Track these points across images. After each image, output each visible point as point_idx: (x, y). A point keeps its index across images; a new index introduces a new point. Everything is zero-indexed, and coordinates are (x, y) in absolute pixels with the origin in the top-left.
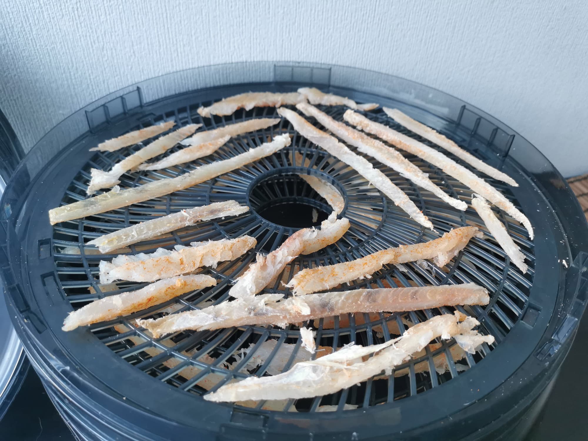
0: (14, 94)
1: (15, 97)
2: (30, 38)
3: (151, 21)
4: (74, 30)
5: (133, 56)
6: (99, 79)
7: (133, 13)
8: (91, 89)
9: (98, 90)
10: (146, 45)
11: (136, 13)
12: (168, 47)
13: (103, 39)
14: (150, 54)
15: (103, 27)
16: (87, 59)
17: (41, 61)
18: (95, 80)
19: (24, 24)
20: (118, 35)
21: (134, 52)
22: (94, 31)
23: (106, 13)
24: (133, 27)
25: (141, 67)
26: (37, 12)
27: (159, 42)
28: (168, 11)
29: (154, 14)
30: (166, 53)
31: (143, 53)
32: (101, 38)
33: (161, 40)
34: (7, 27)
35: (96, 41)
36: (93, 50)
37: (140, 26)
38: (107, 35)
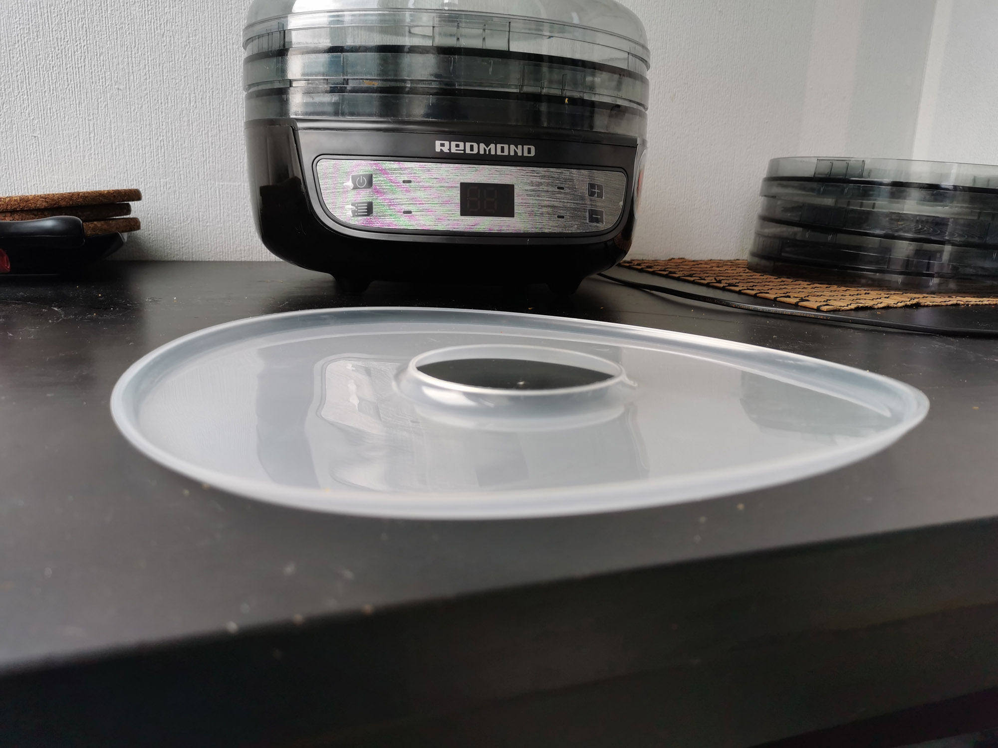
0: (79, 62)
1: (80, 66)
2: (104, 16)
3: (207, 19)
4: (142, 16)
5: (188, 46)
6: (156, 62)
7: (192, 9)
8: (147, 69)
9: (153, 72)
10: (200, 38)
11: (195, 10)
12: (219, 43)
13: (164, 27)
14: (203, 47)
15: (166, 17)
16: (149, 41)
17: (109, 37)
18: (152, 61)
19: (103, 4)
20: (178, 25)
21: (189, 43)
22: (158, 19)
23: (170, 6)
24: (191, 20)
25: (194, 57)
27: (212, 37)
29: (210, 13)
30: (216, 47)
31: (197, 44)
32: (162, 26)
33: (213, 36)
36: (155, 35)
37: (197, 21)
38: (168, 24)
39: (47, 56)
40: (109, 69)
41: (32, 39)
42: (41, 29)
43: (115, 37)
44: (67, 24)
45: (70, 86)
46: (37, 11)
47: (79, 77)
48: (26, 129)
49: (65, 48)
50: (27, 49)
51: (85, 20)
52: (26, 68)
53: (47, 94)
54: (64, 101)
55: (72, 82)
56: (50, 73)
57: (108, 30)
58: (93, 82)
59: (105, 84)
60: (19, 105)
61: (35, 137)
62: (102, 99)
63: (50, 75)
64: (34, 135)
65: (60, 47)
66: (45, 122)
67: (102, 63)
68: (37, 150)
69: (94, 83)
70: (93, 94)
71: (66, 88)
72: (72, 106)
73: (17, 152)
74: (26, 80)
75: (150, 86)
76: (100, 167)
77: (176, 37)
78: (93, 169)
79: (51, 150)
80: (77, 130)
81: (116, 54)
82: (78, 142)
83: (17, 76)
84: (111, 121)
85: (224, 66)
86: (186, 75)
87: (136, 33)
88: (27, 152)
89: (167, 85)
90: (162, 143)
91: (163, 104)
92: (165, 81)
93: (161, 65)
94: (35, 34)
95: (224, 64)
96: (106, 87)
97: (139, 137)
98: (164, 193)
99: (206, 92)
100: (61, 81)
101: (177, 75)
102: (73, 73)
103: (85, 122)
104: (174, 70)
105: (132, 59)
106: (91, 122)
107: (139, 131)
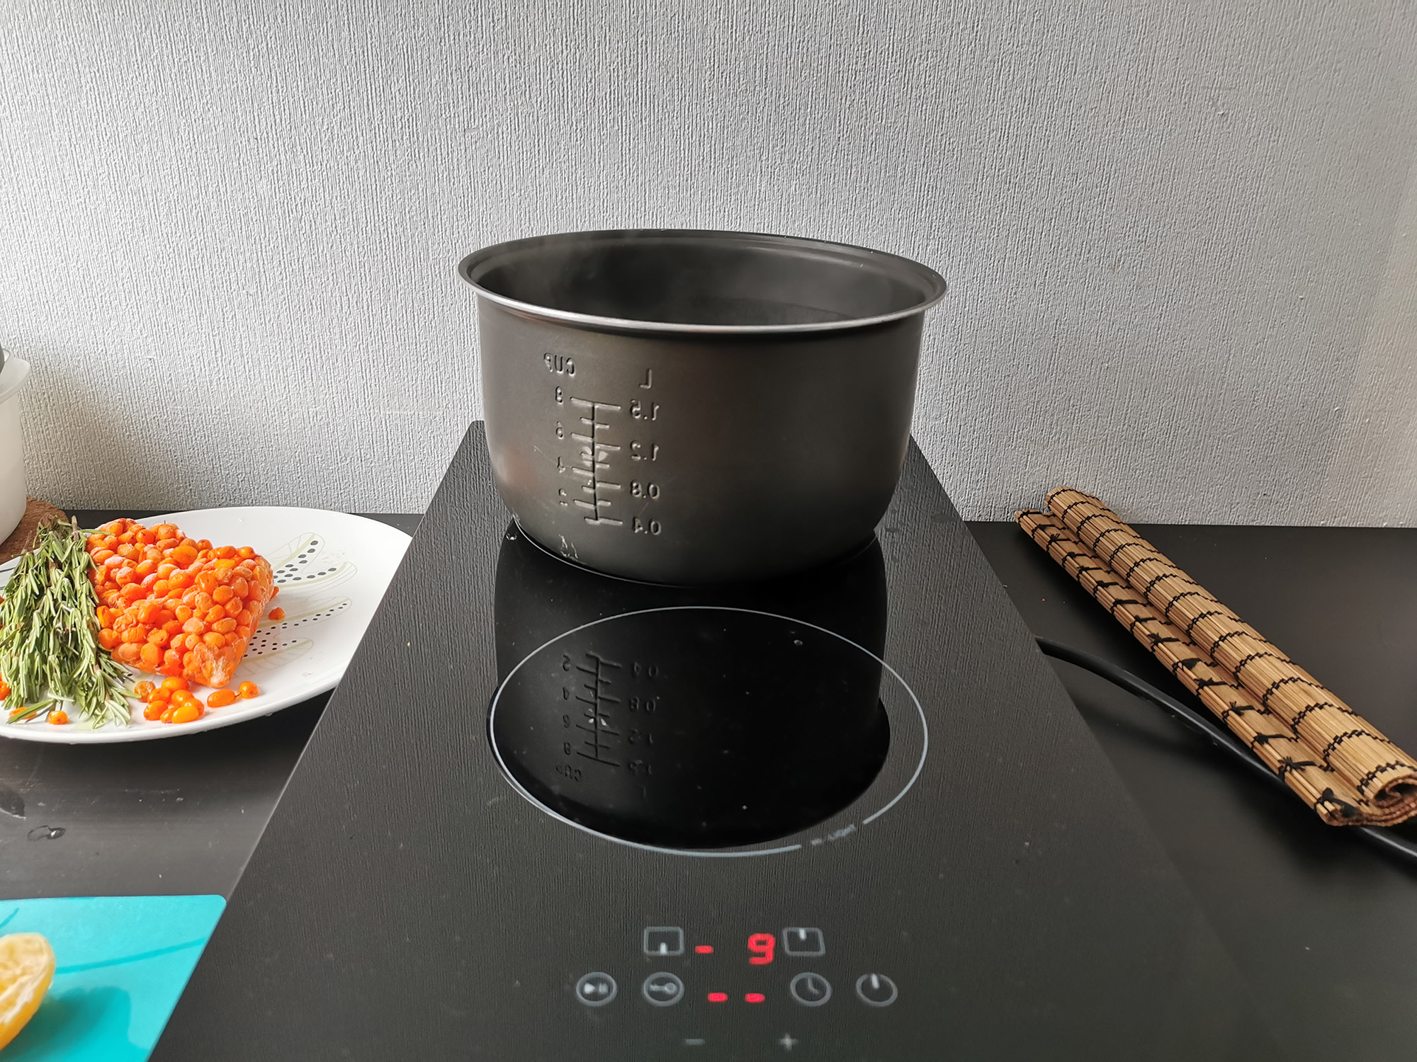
0: (196, 262)
1: (197, 267)
2: (223, 200)
3: (358, 192)
5: (335, 232)
6: (294, 256)
7: (338, 181)
8: (283, 266)
9: (291, 270)
10: (351, 220)
11: (341, 181)
12: (377, 225)
13: (302, 209)
14: (354, 232)
15: (303, 195)
16: (282, 229)
18: (289, 256)
19: (220, 184)
20: (319, 205)
21: (336, 227)
22: (293, 198)
23: (307, 179)
24: (336, 197)
25: (343, 246)
26: (235, 172)
28: (378, 183)
29: (361, 184)
30: (374, 231)
32: (299, 207)
34: (203, 185)
35: (294, 210)
36: (290, 220)
37: (344, 197)
38: (306, 204)
39: (156, 257)
40: (234, 268)
41: (137, 237)
42: (147, 222)
43: (239, 227)
44: (178, 214)
45: (187, 293)
46: (140, 200)
47: (198, 282)
48: (139, 350)
49: (177, 245)
50: (132, 250)
51: (200, 207)
52: (133, 273)
53: (160, 305)
54: (182, 313)
55: (190, 288)
56: (162, 279)
57: (228, 217)
58: (215, 287)
59: (231, 289)
60: (128, 320)
61: (150, 359)
62: (228, 308)
63: (162, 281)
64: (149, 357)
65: (171, 243)
66: (160, 340)
67: (225, 261)
68: (154, 376)
69: (217, 288)
70: (216, 302)
71: (183, 297)
72: (192, 318)
73: (131, 378)
74: (134, 288)
75: (288, 288)
76: (232, 395)
77: (318, 221)
78: (224, 397)
79: (170, 374)
80: (200, 348)
81: (242, 248)
82: (202, 364)
83: (123, 285)
84: (241, 335)
85: (384, 257)
86: (334, 271)
87: (265, 219)
88: (143, 377)
89: (310, 286)
90: (308, 362)
91: (306, 312)
92: (307, 280)
93: (300, 260)
94: (141, 229)
95: (385, 254)
96: (232, 293)
97: (279, 355)
98: (314, 426)
99: (362, 292)
100: (175, 287)
101: (322, 272)
102: (190, 276)
103: (209, 338)
104: (318, 266)
105: (262, 254)
106: (217, 338)
107: (278, 348)
